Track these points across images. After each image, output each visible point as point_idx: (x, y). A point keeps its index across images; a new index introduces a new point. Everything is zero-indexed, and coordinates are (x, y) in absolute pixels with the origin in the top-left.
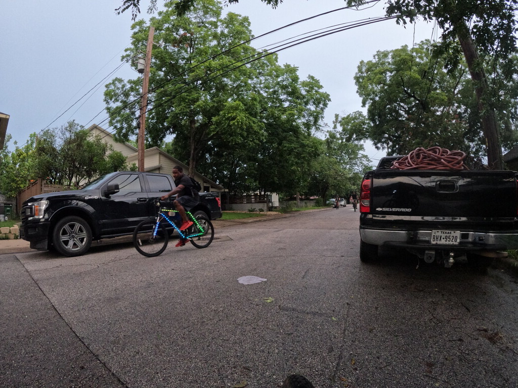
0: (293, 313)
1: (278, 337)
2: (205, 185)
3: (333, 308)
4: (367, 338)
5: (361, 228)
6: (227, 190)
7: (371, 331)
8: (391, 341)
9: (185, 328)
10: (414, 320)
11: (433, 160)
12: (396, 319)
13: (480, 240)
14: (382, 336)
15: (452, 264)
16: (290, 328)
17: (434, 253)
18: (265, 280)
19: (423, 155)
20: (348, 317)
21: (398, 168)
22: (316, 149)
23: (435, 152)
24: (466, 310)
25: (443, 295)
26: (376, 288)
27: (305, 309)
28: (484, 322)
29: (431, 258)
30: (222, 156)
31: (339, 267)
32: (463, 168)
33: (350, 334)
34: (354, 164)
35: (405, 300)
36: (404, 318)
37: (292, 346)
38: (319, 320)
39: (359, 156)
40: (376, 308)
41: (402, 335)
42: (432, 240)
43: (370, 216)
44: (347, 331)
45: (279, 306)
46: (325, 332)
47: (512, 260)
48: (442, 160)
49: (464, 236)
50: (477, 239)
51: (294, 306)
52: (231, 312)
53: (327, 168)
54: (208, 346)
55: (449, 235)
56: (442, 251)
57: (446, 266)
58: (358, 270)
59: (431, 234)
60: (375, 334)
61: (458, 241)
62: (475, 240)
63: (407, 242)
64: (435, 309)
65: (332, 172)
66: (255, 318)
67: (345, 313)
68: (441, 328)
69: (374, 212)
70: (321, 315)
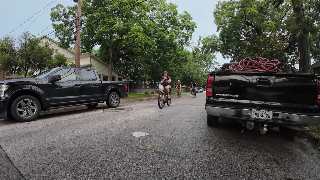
0: (162, 155)
1: (151, 170)
2: (119, 77)
3: (187, 154)
4: (206, 175)
5: (206, 105)
6: (132, 80)
7: (209, 170)
8: (222, 178)
9: (95, 165)
10: (239, 166)
11: (256, 65)
12: (226, 164)
13: (287, 118)
14: (216, 175)
15: (266, 132)
16: (159, 165)
17: (253, 123)
18: (149, 134)
19: (249, 62)
20: (195, 160)
21: (232, 70)
22: (186, 57)
23: (258, 61)
24: (277, 164)
25: (260, 151)
26: (215, 143)
27: (170, 153)
28: (290, 174)
29: (251, 126)
30: (130, 60)
31: (193, 128)
32: (277, 71)
33: (196, 171)
34: (209, 67)
35: (233, 152)
36: (232, 164)
37: (159, 177)
38: (177, 160)
39: (213, 62)
40: (214, 155)
41: (230, 175)
42: (252, 115)
43: (212, 98)
44: (194, 169)
45: (154, 151)
46: (180, 168)
47: (313, 134)
48: (262, 66)
49: (275, 115)
50: (285, 118)
51: (163, 151)
52: (125, 154)
53: (192, 69)
54: (107, 176)
55: (265, 113)
56: (259, 123)
57: (261, 132)
58: (205, 131)
59: (252, 111)
60: (212, 173)
61: (271, 117)
62: (283, 117)
63: (235, 116)
64: (254, 161)
65: (195, 72)
66: (139, 158)
67: (194, 157)
68: (257, 174)
69: (214, 96)
70: (179, 157)
